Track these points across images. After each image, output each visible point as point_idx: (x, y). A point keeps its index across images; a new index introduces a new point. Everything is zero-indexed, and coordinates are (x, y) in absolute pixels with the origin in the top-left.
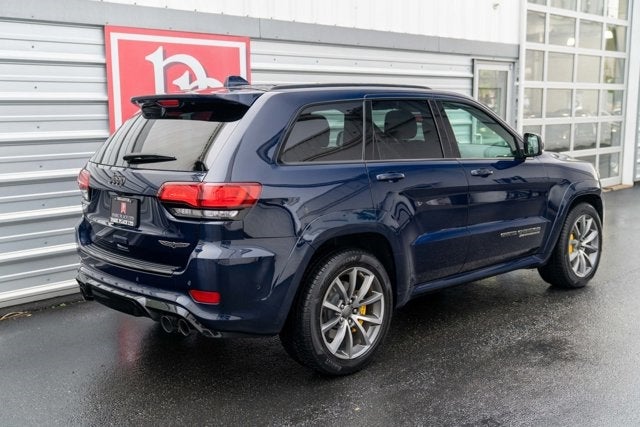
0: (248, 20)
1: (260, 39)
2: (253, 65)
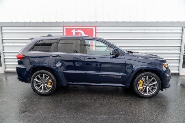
0: (96, 22)
1: (99, 26)
2: (97, 32)
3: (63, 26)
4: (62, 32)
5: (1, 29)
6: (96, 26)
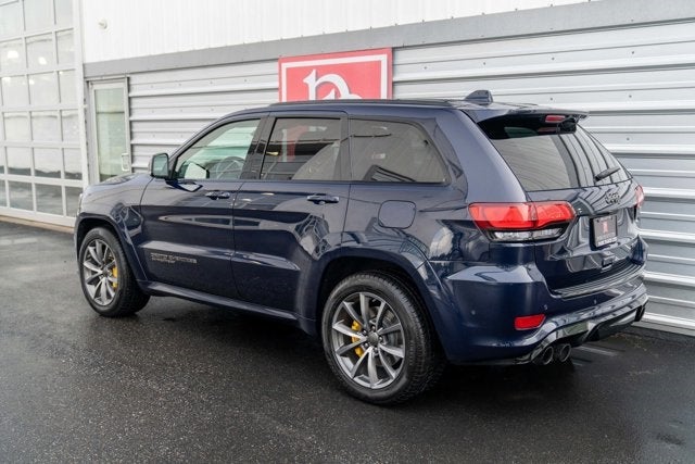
1: (405, 47)
3: (277, 60)
4: (276, 85)
5: (129, 85)
6: (394, 49)
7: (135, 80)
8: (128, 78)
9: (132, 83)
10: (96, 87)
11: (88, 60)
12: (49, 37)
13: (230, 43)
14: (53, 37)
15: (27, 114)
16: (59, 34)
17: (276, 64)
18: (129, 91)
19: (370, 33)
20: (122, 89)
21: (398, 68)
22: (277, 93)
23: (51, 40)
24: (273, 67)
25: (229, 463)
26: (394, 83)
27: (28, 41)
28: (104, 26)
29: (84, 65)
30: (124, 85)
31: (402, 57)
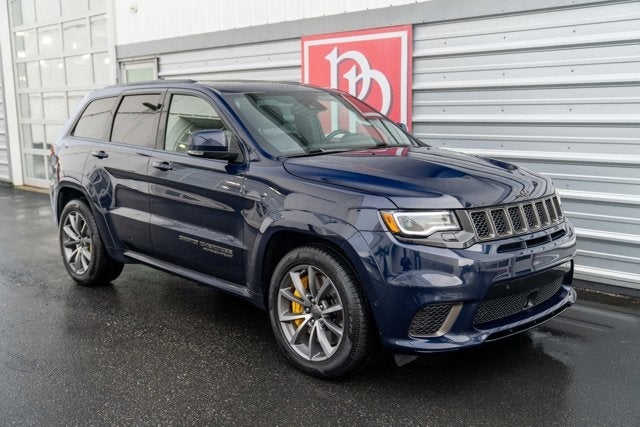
3: (299, 38)
4: (299, 62)
5: (158, 66)
6: (414, 26)
7: (164, 60)
8: (158, 59)
9: (161, 63)
10: (128, 67)
11: (121, 42)
12: (82, 23)
13: (254, 24)
14: (87, 21)
15: (64, 94)
16: (93, 19)
17: (299, 43)
18: (159, 70)
19: (391, 11)
20: (151, 69)
21: (418, 44)
22: (300, 70)
23: (84, 25)
24: (296, 46)
25: (274, 426)
26: (414, 59)
27: (65, 26)
28: (135, 10)
29: (116, 47)
30: (154, 65)
31: (421, 33)
